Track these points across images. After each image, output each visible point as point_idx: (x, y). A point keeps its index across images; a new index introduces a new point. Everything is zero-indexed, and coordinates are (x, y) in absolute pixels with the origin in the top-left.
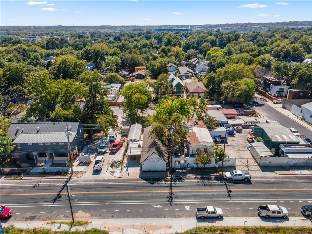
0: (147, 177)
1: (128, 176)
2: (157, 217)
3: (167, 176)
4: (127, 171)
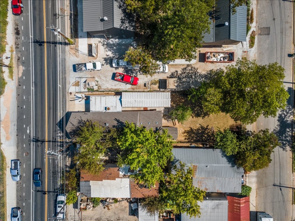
1: (70, 101)
4: (77, 98)
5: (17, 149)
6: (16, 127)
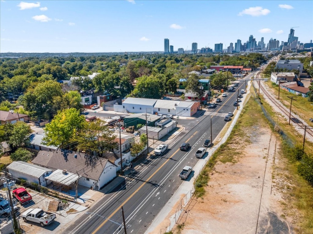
0: (111, 189)
1: (94, 201)
2: (170, 198)
4: (85, 200)
5: (178, 187)
6: (170, 201)
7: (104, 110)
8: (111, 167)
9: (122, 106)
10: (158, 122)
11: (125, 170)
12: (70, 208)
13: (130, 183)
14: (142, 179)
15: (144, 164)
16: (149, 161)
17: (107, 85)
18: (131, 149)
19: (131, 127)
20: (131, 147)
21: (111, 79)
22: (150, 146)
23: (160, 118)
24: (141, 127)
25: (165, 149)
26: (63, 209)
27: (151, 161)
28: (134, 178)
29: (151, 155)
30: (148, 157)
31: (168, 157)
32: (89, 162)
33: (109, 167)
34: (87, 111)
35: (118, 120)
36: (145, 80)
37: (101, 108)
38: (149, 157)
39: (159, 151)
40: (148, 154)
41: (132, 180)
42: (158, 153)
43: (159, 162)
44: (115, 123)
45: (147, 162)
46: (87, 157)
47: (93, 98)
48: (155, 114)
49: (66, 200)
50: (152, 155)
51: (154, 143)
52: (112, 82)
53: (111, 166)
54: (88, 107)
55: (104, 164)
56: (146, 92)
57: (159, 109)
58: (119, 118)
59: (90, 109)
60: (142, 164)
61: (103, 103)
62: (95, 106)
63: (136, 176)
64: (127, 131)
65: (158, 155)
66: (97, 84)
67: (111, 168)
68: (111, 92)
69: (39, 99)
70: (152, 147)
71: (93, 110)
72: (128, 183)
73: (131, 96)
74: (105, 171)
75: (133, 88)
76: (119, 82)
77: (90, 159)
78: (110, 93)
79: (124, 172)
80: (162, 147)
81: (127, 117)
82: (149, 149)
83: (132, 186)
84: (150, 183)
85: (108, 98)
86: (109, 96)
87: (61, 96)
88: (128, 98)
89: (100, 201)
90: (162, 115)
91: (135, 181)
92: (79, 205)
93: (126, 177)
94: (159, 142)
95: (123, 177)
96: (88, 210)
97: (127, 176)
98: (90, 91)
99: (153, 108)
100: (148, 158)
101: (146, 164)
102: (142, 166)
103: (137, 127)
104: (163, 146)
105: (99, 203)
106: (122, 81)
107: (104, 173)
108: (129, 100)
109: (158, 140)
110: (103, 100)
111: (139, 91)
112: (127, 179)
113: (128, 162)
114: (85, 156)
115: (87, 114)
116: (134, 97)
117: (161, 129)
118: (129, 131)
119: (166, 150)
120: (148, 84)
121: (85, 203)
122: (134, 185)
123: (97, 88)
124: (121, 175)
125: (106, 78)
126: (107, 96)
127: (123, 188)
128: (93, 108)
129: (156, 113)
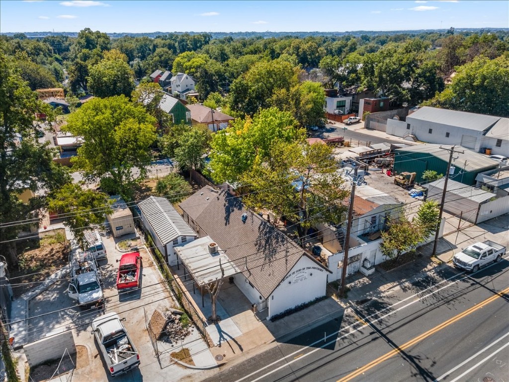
0: (297, 331)
1: (242, 350)
3: (343, 310)
4: (225, 336)
7: (367, 127)
8: (311, 271)
9: (405, 124)
10: (490, 175)
11: (353, 284)
12: (184, 347)
13: (352, 331)
14: (392, 334)
15: (410, 285)
16: (429, 281)
17: (384, 76)
18: (385, 235)
19: (408, 174)
20: (386, 229)
21: (395, 64)
22: (447, 235)
23: (498, 165)
24: (434, 179)
25: (490, 258)
26: (172, 340)
27: (434, 282)
28: (367, 321)
29: (441, 264)
30: (429, 267)
31: (496, 289)
32: (263, 242)
33: (306, 271)
34: (334, 125)
35: (384, 151)
36: (477, 69)
37: (363, 124)
38: (435, 268)
39: (470, 260)
40: (434, 259)
41: (358, 326)
42: (465, 264)
43: (462, 293)
44: (375, 157)
45: (423, 281)
46: (264, 228)
47: (353, 102)
48: (485, 153)
49: (190, 317)
50: (443, 262)
51: (459, 230)
52: (395, 71)
53: (314, 268)
54: (338, 118)
55: (292, 259)
56: (474, 97)
57: (499, 142)
58: (389, 148)
59: (342, 122)
60: (407, 284)
61: (368, 112)
62: (352, 117)
63: (376, 317)
64: (395, 180)
65: (461, 270)
66: (366, 74)
67: (311, 274)
68: (391, 94)
69: (253, 91)
70: (451, 239)
71: (347, 124)
72: (347, 331)
73: (434, 105)
74: (292, 278)
75: (442, 87)
76: (414, 72)
77: (268, 235)
78: (389, 95)
79: (349, 290)
80: (482, 252)
81: (405, 149)
82: (439, 245)
83: (355, 346)
84: (411, 358)
85: (382, 104)
86: (384, 101)
87: (288, 90)
88: (424, 107)
89: (253, 358)
90: (504, 159)
91: (367, 333)
92: (206, 346)
93: (347, 308)
94: (477, 231)
95: (342, 305)
96: (217, 370)
97: (351, 306)
98: (351, 90)
99: (481, 136)
100: (430, 271)
101: (419, 285)
102: (404, 289)
103: (424, 177)
104: (485, 247)
105: (249, 361)
106: (419, 71)
107: (290, 283)
108: (424, 113)
109: (476, 224)
110: (370, 107)
111: (455, 95)
112: (349, 316)
113: (369, 266)
114: (261, 225)
115: (332, 130)
116: (438, 107)
117: (494, 195)
118: (402, 182)
119: (495, 261)
120: (484, 78)
121: (220, 346)
122: (360, 343)
123: (365, 82)
124: (340, 296)
125: (385, 61)
126: (379, 101)
127: (328, 340)
128: (346, 121)
129: (487, 151)
